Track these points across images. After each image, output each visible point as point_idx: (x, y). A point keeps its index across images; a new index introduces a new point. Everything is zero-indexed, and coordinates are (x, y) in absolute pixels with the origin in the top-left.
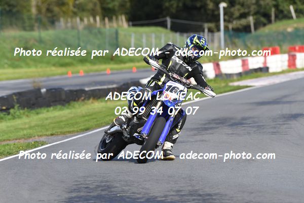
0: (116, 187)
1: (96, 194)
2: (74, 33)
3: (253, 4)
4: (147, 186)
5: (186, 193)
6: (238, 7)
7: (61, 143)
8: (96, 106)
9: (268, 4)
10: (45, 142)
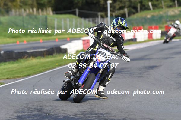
0: (46, 109)
1: (34, 114)
2: (21, 18)
3: (127, 1)
4: (64, 109)
5: (88, 113)
6: (118, 3)
7: (13, 83)
8: (34, 61)
9: (136, 1)
10: (3, 83)
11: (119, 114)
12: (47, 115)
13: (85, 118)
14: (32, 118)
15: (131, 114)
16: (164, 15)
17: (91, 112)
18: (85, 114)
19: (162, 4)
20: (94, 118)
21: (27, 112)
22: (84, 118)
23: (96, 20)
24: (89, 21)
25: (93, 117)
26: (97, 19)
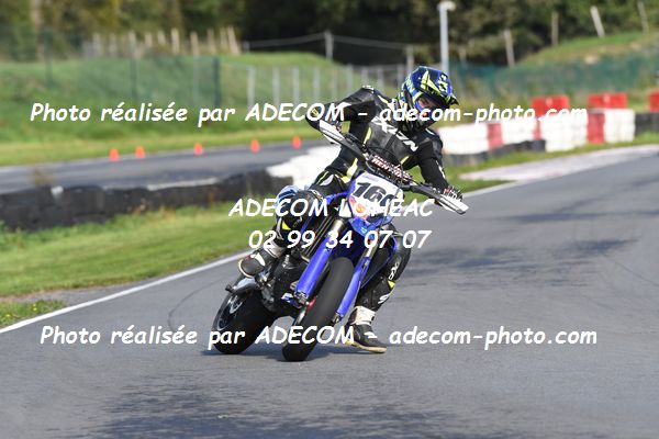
0: (216, 400)
1: (171, 415)
2: (124, 65)
3: (512, 4)
4: (282, 398)
5: (366, 413)
6: (478, 10)
7: (97, 304)
8: (173, 223)
9: (544, 4)
10: (61, 303)
11: (480, 416)
12: (219, 419)
13: (359, 431)
14: (164, 431)
15: (525, 419)
16: (647, 54)
17: (378, 408)
18: (358, 416)
19: (638, 14)
20: (390, 429)
21: (147, 410)
22: (352, 430)
23: (396, 72)
24: (373, 77)
25: (384, 427)
26: (400, 68)
